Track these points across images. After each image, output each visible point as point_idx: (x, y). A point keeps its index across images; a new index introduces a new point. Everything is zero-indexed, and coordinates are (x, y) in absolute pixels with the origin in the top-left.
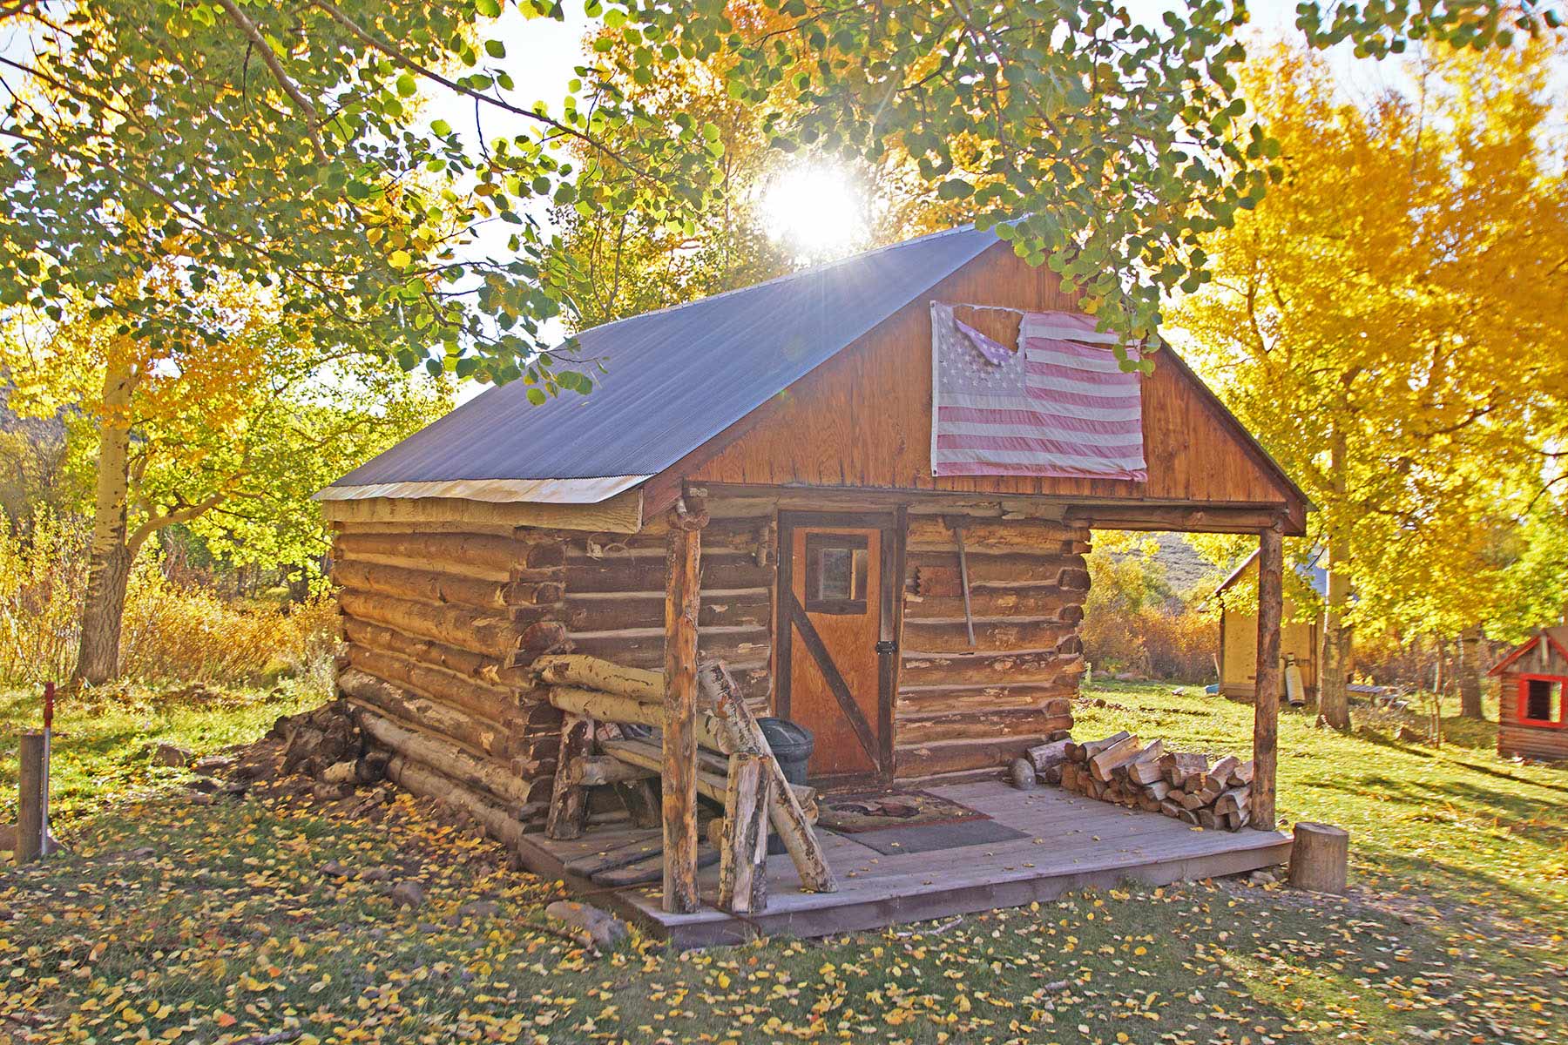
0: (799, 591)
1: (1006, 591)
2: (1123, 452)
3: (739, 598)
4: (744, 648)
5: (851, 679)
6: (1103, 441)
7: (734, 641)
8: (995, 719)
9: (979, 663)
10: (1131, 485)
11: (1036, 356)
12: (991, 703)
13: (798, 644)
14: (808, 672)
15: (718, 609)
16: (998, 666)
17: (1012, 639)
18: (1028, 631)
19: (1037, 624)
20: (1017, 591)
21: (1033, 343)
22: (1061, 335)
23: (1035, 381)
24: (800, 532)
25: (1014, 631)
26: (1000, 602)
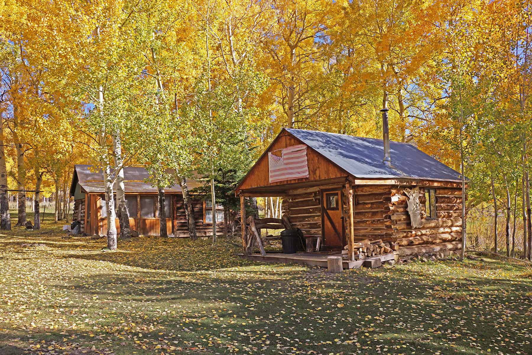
0: (325, 206)
1: (369, 203)
2: (304, 172)
3: (314, 208)
4: (316, 218)
5: (337, 225)
6: (299, 170)
7: (314, 217)
8: (370, 236)
9: (363, 222)
10: (306, 179)
11: (285, 157)
12: (369, 232)
13: (326, 217)
14: (328, 223)
15: (311, 210)
16: (368, 223)
17: (370, 216)
18: (374, 214)
19: (377, 212)
20: (372, 204)
21: (285, 155)
22: (291, 151)
23: (285, 162)
24: (325, 193)
25: (371, 213)
26: (367, 206)
